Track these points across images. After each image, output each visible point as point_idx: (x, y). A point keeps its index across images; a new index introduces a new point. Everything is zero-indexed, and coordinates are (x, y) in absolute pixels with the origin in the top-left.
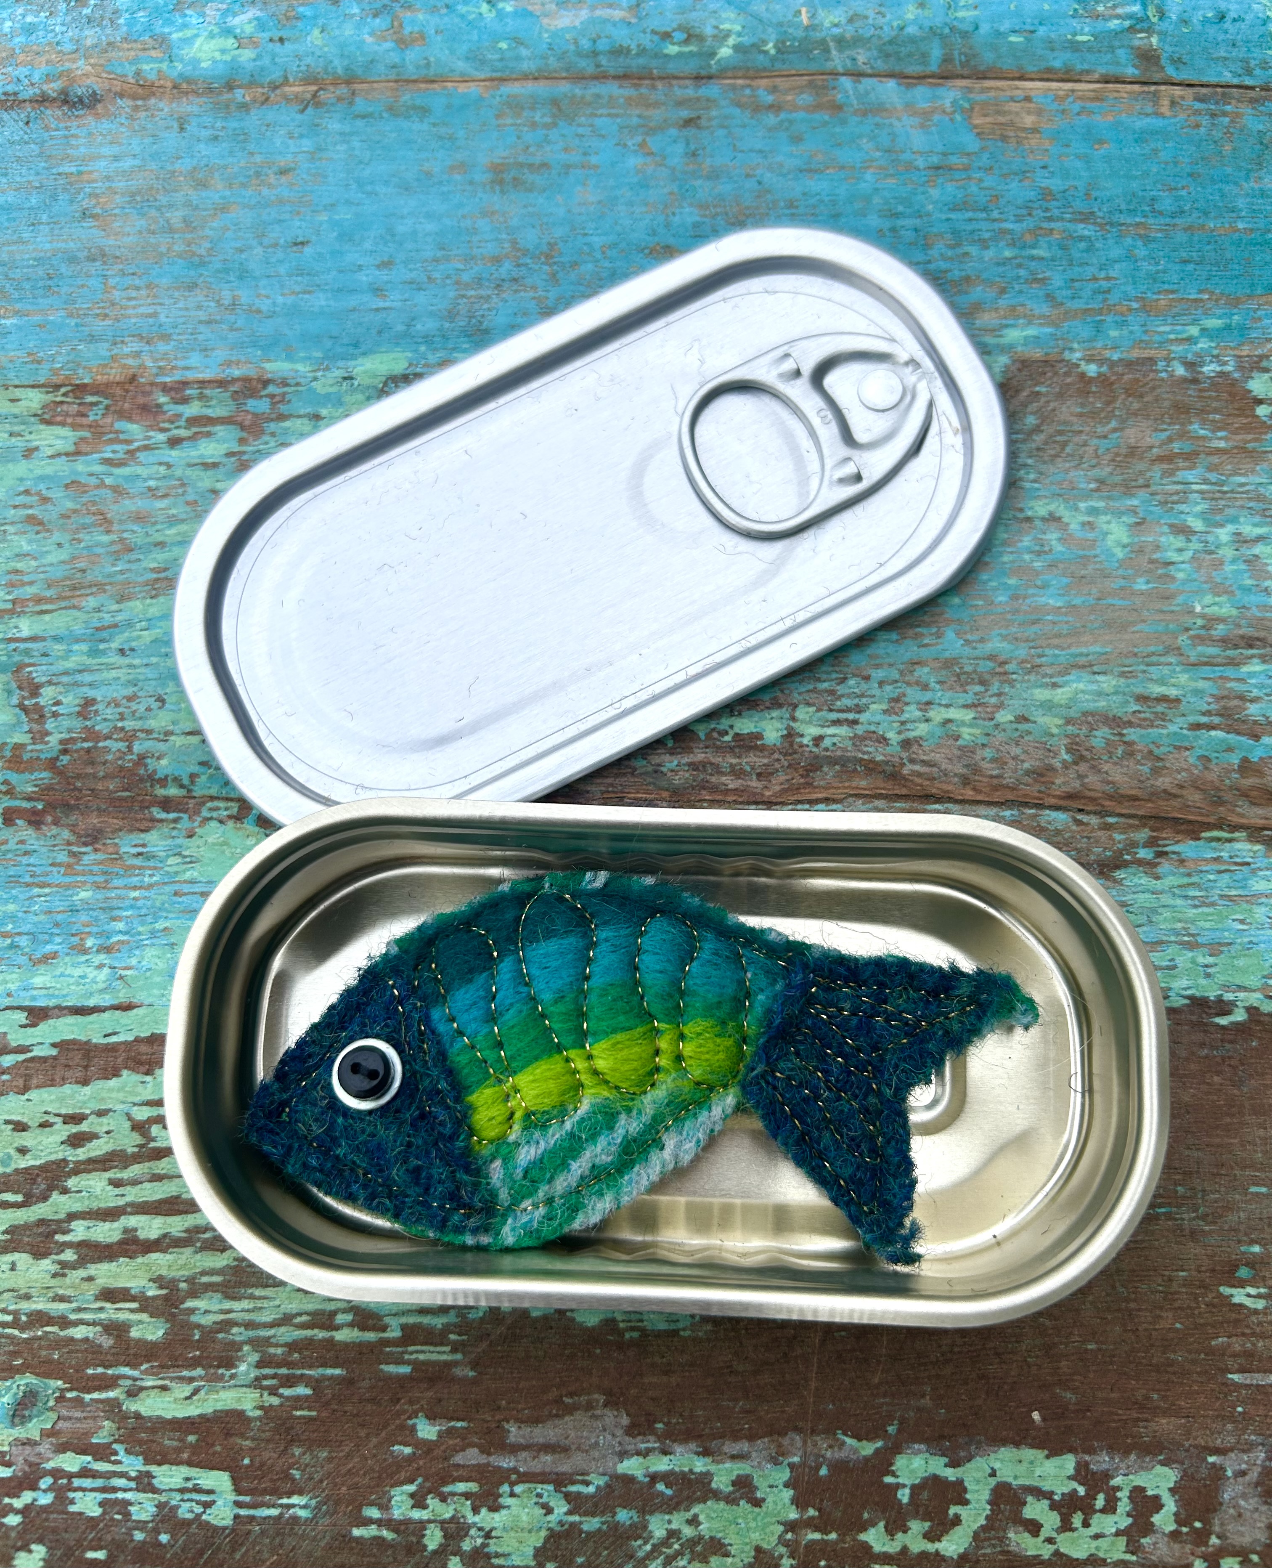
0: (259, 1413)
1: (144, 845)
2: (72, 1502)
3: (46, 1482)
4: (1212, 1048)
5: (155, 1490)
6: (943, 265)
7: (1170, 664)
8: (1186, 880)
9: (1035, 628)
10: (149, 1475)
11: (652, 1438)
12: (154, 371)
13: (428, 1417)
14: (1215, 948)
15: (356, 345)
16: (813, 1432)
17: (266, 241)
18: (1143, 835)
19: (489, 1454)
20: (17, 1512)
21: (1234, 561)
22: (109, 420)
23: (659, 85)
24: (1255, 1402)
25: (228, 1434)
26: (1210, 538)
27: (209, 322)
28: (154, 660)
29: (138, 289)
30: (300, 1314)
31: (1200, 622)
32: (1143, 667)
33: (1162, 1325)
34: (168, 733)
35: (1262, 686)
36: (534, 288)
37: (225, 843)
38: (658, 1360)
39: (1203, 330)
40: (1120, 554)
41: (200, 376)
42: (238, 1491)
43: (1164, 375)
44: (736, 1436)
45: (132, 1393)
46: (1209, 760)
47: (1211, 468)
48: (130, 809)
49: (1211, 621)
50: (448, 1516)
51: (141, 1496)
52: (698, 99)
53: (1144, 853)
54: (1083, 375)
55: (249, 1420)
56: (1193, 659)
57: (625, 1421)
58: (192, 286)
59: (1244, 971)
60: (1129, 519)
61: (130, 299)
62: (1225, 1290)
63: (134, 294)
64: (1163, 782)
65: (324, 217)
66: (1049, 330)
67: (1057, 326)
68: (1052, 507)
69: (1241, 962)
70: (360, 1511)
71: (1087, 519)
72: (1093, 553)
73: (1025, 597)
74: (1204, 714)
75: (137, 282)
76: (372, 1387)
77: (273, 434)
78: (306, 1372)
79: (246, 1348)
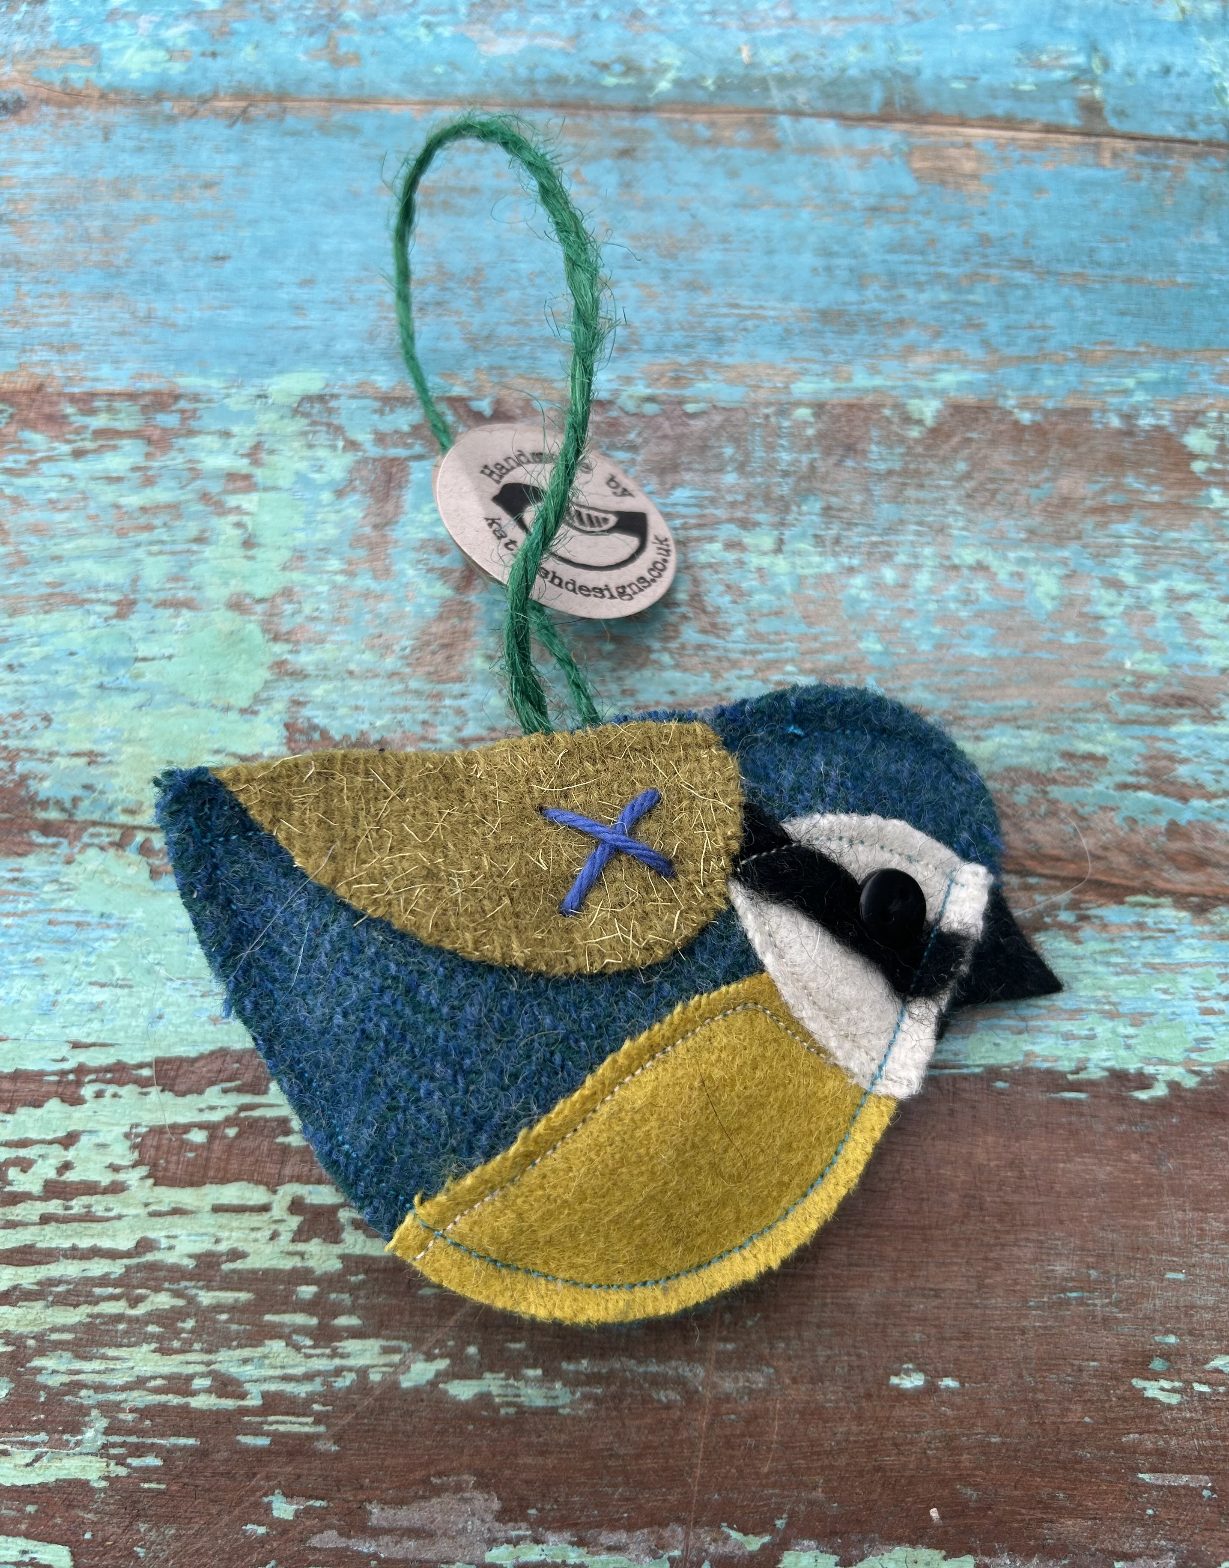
0: (104, 1484)
1: (20, 870)
4: (1131, 1123)
6: (877, 306)
7: (1096, 721)
8: (1107, 946)
9: (960, 679)
11: (524, 1525)
12: (63, 381)
13: (286, 1495)
14: (1137, 1019)
15: (272, 363)
16: (696, 1523)
17: (186, 255)
18: (1064, 897)
19: (349, 1537)
21: (1166, 617)
22: (12, 429)
23: (596, 115)
24: (1166, 1504)
25: (70, 1506)
26: (1142, 594)
27: (122, 334)
28: (43, 677)
29: (51, 297)
30: (154, 1378)
31: (1129, 679)
32: (1068, 723)
33: (1072, 1418)
34: (52, 754)
35: (1192, 747)
36: (458, 313)
37: (105, 871)
38: (534, 1439)
39: (1141, 384)
40: (1049, 605)
41: (110, 388)
43: (1099, 426)
44: (614, 1525)
46: (1134, 821)
47: (1145, 522)
48: (9, 832)
49: (1141, 678)
52: (634, 131)
53: (1065, 917)
54: (1016, 423)
55: (93, 1490)
56: (1122, 715)
57: (496, 1505)
58: (107, 297)
59: (1165, 1044)
60: (1059, 571)
61: (43, 307)
62: (1138, 1383)
63: (46, 302)
64: (1086, 843)
65: (246, 233)
66: (983, 376)
67: (991, 372)
68: (980, 556)
69: (1163, 1034)
71: (1015, 569)
72: (1019, 604)
73: (949, 647)
74: (1131, 773)
75: (51, 290)
76: (227, 1461)
77: (181, 450)
78: (157, 1441)
79: (95, 1413)
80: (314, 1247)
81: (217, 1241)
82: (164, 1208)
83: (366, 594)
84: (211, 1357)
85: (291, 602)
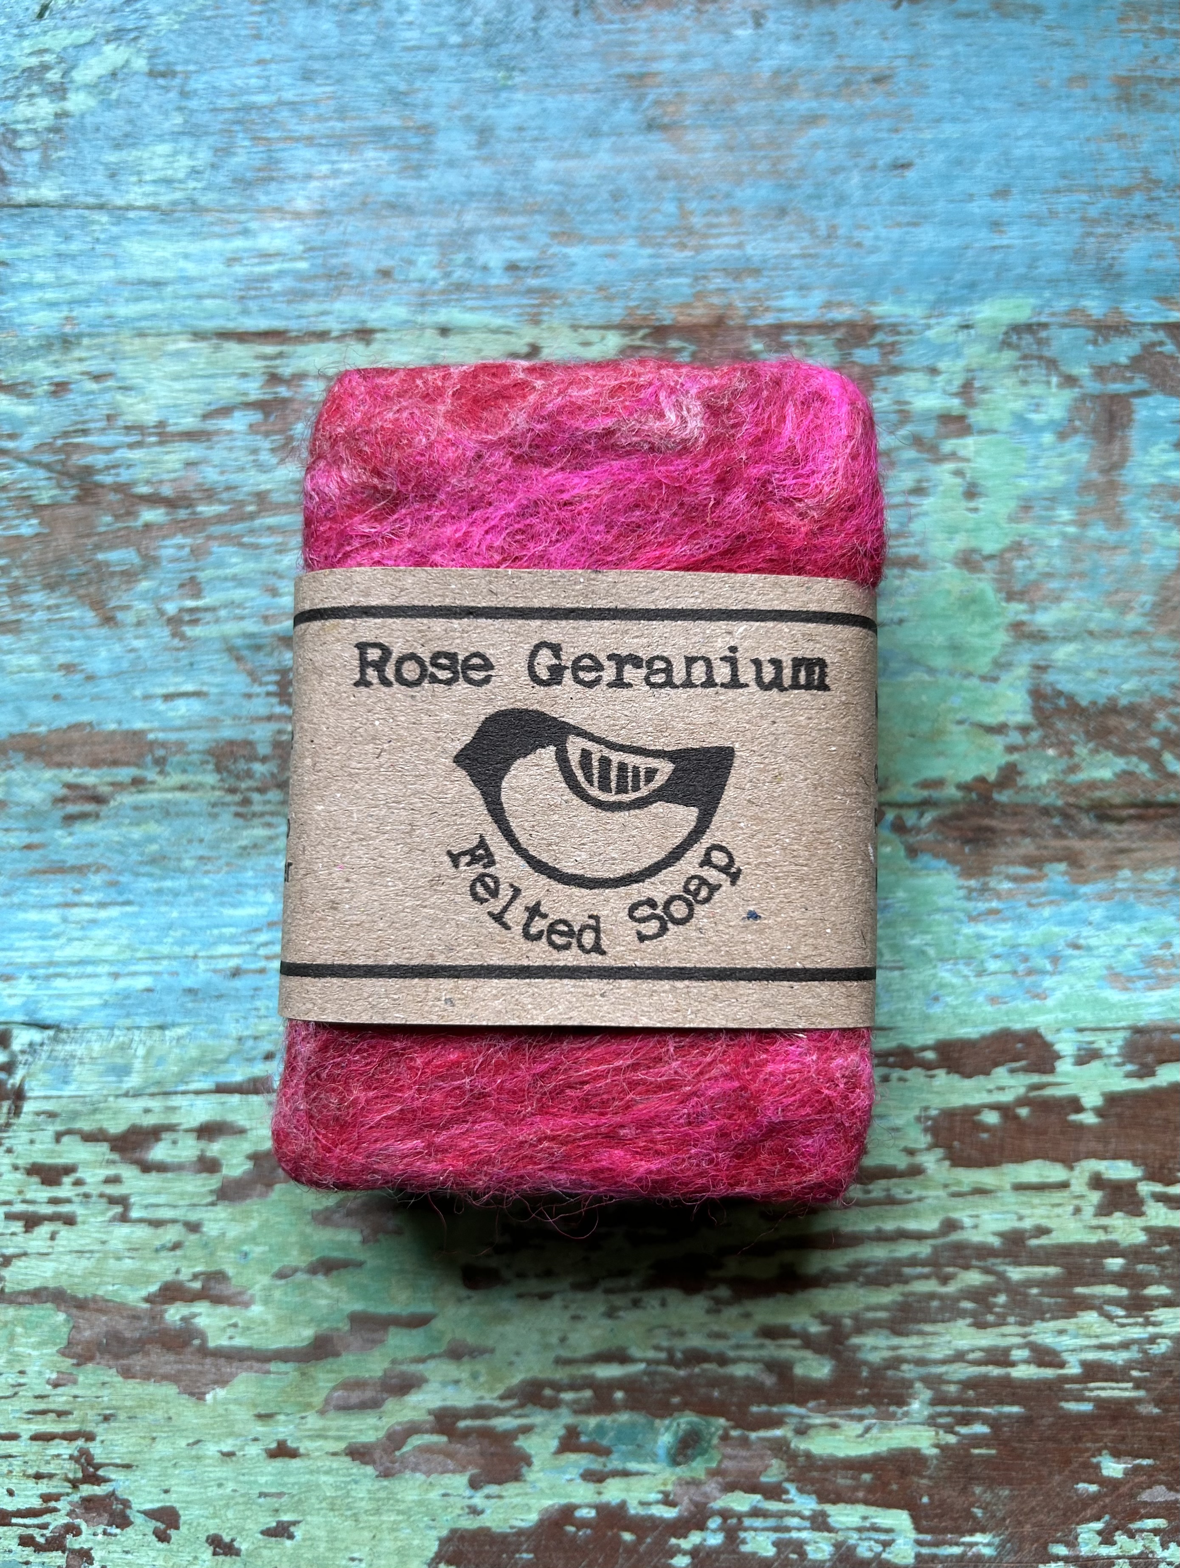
0: (935, 1451)
2: (744, 1542)
3: (714, 1523)
5: (830, 1529)
10: (824, 1515)
12: (744, 312)
13: (1112, 1455)
15: (971, 288)
17: (864, 162)
20: (685, 1553)
25: (904, 1473)
27: (804, 256)
30: (972, 1351)
36: (1169, 226)
41: (799, 319)
42: (918, 1529)
45: (802, 1431)
50: (1136, 1552)
51: (817, 1535)
55: (925, 1458)
58: (782, 212)
61: (711, 226)
63: (715, 220)
65: (927, 135)
70: (1045, 1547)
75: (717, 207)
76: (1052, 1425)
77: (885, 390)
78: (983, 1410)
79: (918, 1385)
80: (1118, 1220)
81: (1021, 1218)
82: (965, 1189)
83: (1100, 546)
84: (1027, 1329)
85: (1020, 557)
